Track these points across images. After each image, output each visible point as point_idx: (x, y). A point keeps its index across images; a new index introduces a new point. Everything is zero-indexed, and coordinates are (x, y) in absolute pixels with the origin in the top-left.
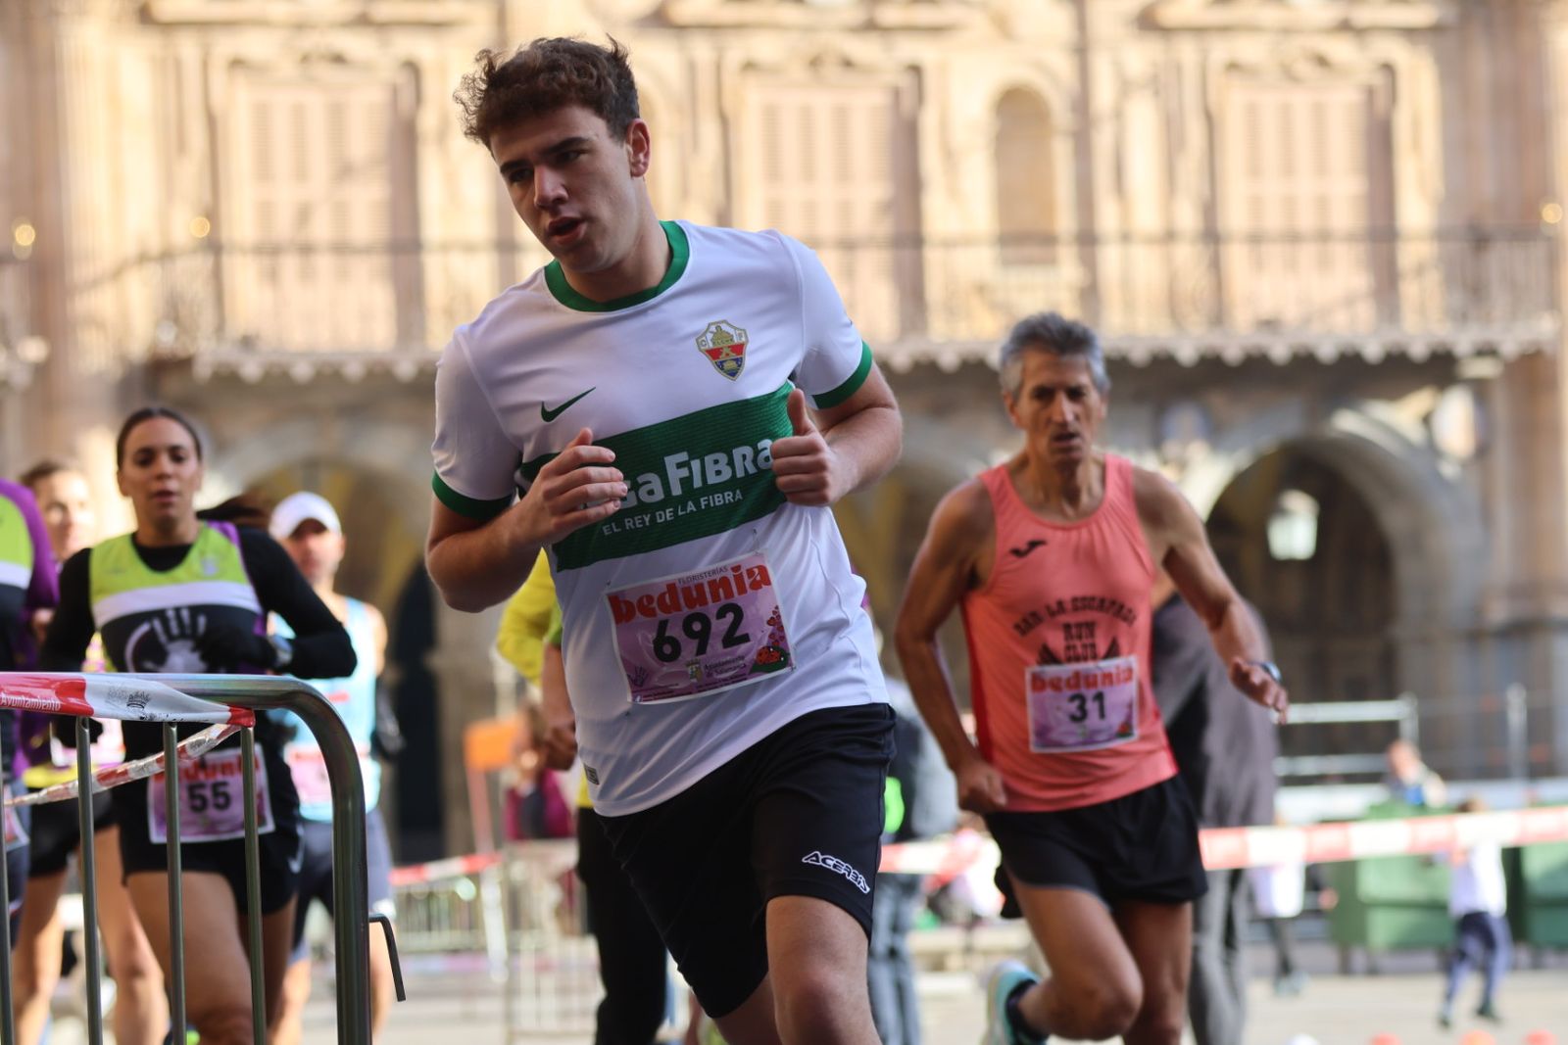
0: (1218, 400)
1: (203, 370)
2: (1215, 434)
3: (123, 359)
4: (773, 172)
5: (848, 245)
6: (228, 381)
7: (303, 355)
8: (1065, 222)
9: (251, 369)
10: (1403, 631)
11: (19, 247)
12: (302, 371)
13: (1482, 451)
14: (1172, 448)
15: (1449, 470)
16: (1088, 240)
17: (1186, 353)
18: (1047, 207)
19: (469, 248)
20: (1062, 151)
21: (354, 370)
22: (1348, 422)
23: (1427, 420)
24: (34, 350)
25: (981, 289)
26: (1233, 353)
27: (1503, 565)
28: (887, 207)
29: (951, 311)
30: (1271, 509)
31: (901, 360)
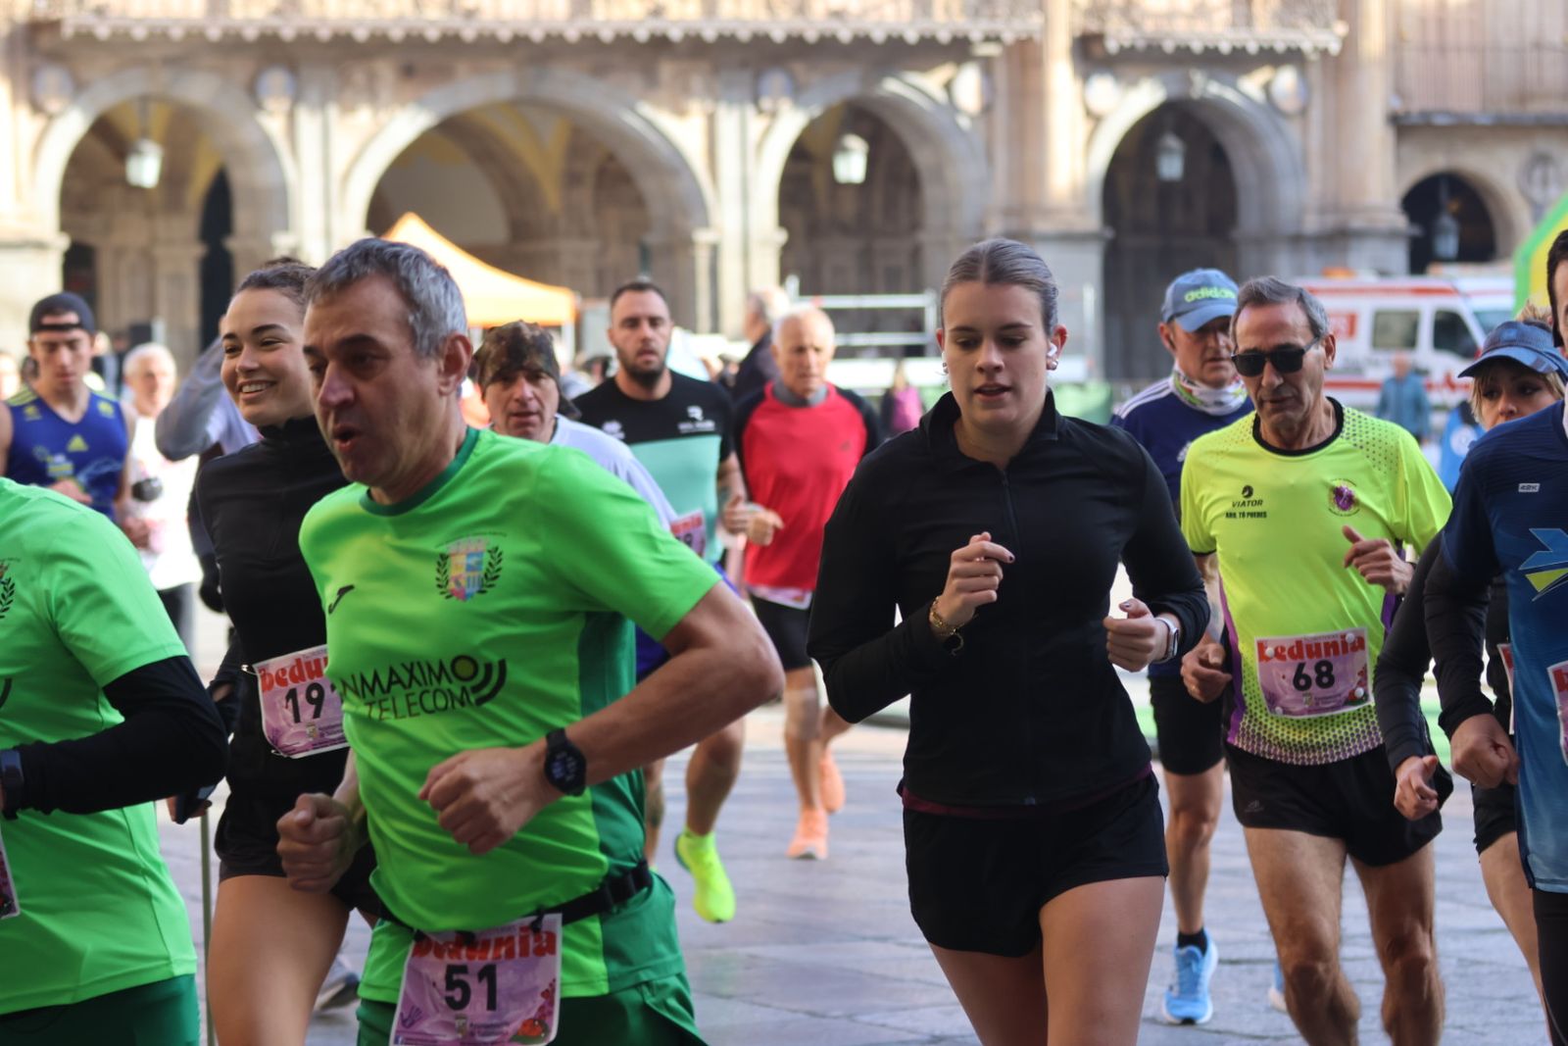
0: (799, 68)
1: (68, 31)
2: (797, 92)
3: (11, 20)
6: (86, 39)
7: (139, 21)
9: (103, 31)
10: (924, 237)
12: (139, 33)
13: (987, 109)
14: (766, 103)
15: (964, 122)
17: (778, 35)
21: (177, 33)
22: (892, 86)
23: (948, 87)
26: (811, 36)
27: (999, 193)
30: (835, 147)
31: (572, 34)
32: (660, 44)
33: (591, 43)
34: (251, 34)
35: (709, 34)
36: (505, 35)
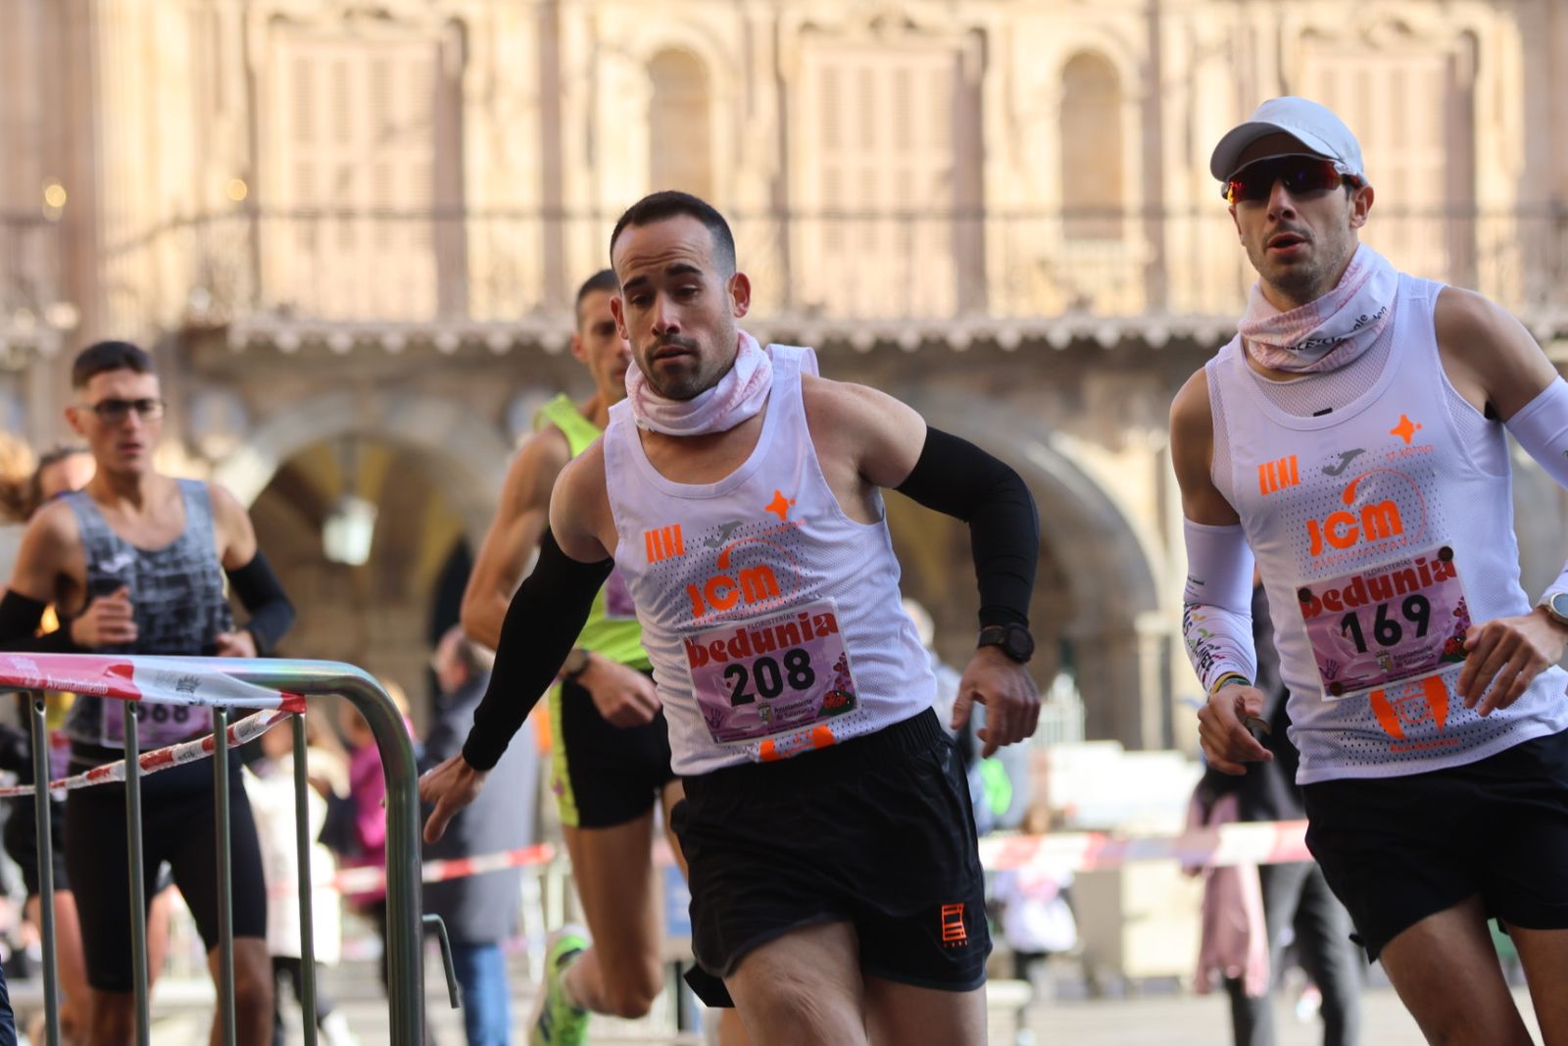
1: (238, 339)
4: (831, 138)
5: (906, 217)
6: (264, 350)
7: (342, 325)
8: (1132, 195)
9: (288, 339)
11: (49, 207)
12: (341, 342)
16: (1155, 213)
18: (1114, 180)
19: (515, 215)
20: (1130, 119)
21: (394, 341)
24: (63, 316)
25: (1043, 264)
28: (948, 177)
29: (1011, 287)
31: (959, 337)
32: (1085, 350)
33: (986, 350)
34: (500, 341)
35: (1156, 334)
36: (863, 339)
